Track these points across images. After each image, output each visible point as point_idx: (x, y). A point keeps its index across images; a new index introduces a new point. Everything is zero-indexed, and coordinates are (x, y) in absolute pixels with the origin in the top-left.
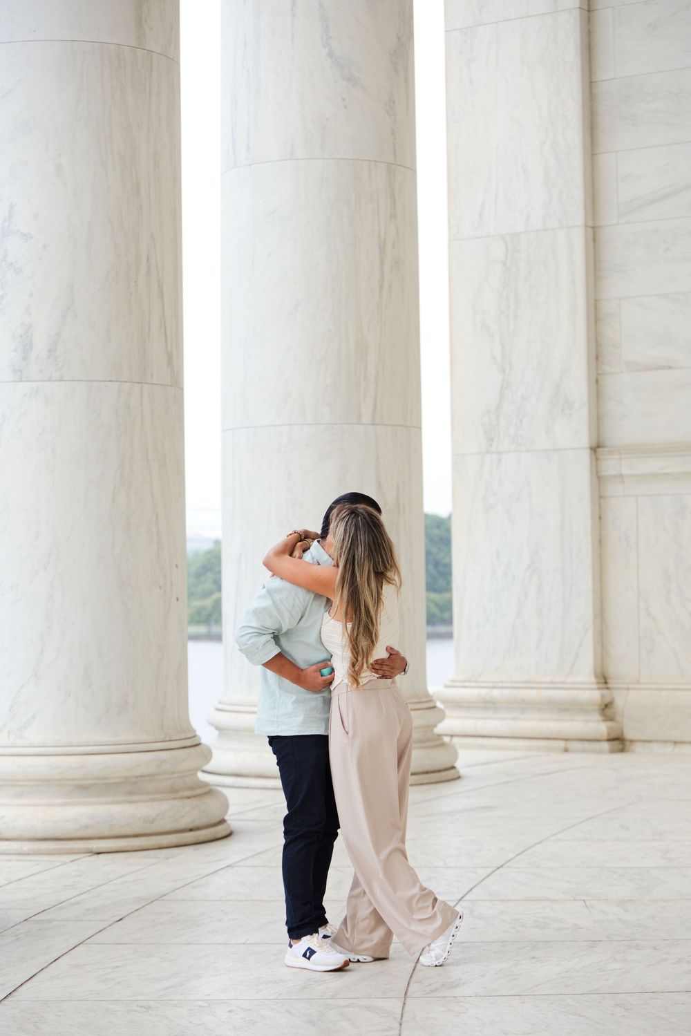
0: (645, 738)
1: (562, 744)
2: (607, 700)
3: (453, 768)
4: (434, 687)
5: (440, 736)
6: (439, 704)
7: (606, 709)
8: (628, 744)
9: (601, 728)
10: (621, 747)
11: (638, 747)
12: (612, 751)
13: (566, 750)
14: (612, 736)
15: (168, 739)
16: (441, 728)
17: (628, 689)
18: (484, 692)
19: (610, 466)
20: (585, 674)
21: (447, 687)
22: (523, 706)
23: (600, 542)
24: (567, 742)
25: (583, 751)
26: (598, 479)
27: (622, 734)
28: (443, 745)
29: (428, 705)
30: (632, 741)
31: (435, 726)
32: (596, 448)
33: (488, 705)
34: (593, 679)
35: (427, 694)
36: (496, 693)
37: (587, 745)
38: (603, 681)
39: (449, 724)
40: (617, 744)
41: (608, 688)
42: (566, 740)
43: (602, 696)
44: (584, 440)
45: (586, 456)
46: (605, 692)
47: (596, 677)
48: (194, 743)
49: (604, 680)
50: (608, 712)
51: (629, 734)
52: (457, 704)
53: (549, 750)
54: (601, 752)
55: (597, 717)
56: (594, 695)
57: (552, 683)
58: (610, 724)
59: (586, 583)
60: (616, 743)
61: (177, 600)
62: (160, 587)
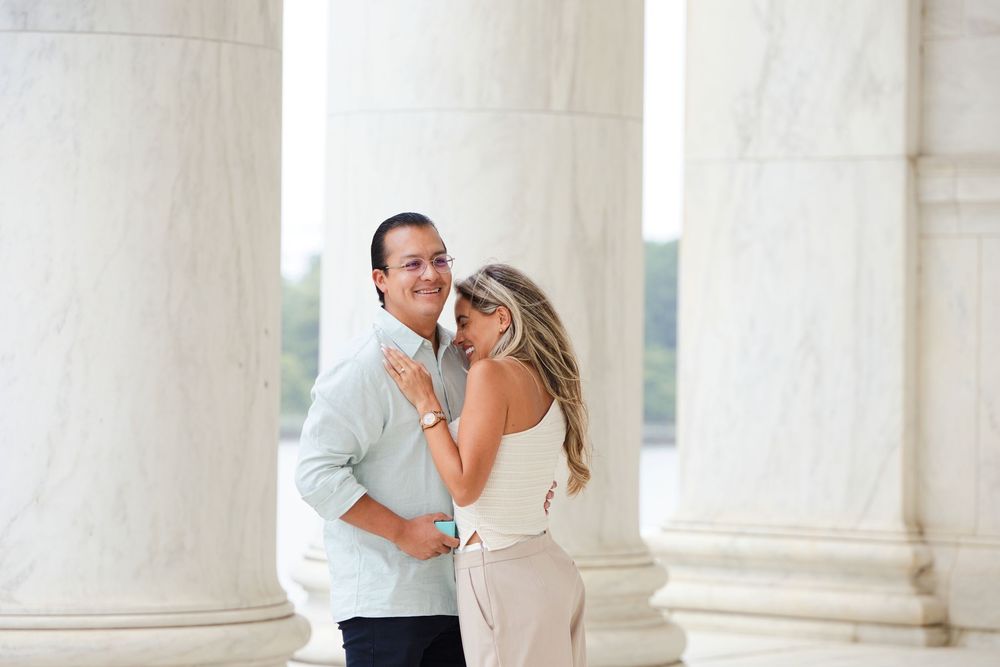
0: (983, 624)
1: (848, 629)
2: (923, 561)
3: (679, 662)
4: (651, 530)
5: (657, 610)
6: (658, 560)
7: (921, 576)
8: (955, 634)
9: (914, 606)
10: (943, 638)
11: (972, 639)
12: (931, 644)
13: (855, 640)
14: (932, 620)
15: (245, 606)
16: (660, 598)
17: (958, 545)
18: (723, 542)
19: (938, 187)
20: (888, 516)
21: (665, 530)
22: (787, 566)
23: (918, 308)
24: (858, 627)
25: (884, 642)
26: (918, 207)
27: (947, 617)
28: (664, 625)
29: (643, 561)
30: (962, 630)
31: (652, 593)
32: (917, 158)
33: (730, 563)
34: (900, 526)
35: (641, 543)
36: (744, 544)
37: (890, 633)
38: (916, 529)
39: (675, 591)
40: (937, 633)
41: (924, 542)
42: (857, 623)
43: (916, 555)
44: (897, 143)
45: (898, 172)
46: (921, 548)
47: (907, 522)
48: (285, 613)
49: (918, 528)
50: (924, 580)
51: (958, 618)
52: (683, 560)
53: (827, 637)
54: (911, 644)
55: (906, 587)
56: (903, 553)
57: (835, 530)
58: (927, 600)
59: (892, 371)
60: (936, 631)
61: (266, 385)
62: (240, 365)
